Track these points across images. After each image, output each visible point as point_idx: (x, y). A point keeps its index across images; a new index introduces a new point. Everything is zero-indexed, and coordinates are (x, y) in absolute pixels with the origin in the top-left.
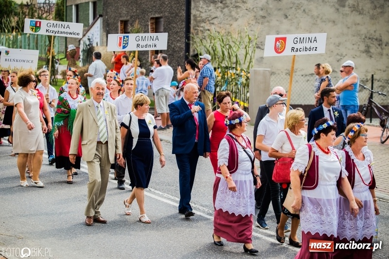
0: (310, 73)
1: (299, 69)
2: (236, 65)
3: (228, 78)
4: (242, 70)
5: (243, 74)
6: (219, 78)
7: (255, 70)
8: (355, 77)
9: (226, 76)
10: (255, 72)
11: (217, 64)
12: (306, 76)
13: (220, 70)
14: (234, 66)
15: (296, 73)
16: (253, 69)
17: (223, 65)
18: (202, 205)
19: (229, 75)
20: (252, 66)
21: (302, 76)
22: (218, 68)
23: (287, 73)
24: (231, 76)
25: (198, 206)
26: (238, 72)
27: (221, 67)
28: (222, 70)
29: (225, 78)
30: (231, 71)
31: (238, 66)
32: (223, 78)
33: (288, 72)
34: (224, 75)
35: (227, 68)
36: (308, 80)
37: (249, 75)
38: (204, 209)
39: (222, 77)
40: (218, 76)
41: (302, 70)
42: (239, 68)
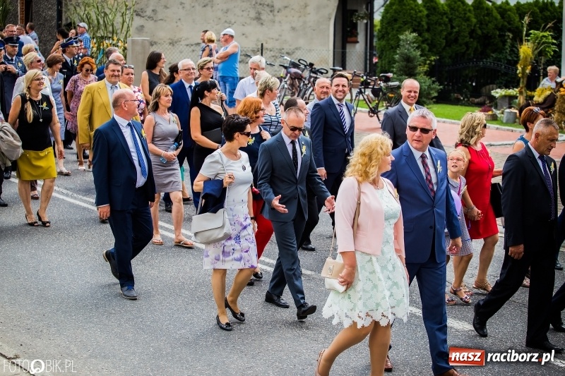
0: (196, 42)
1: (183, 39)
2: (113, 35)
3: (104, 50)
4: (118, 40)
5: (120, 44)
6: (95, 49)
7: (132, 40)
8: (236, 46)
9: (102, 47)
10: (133, 42)
11: (92, 34)
12: (192, 45)
13: (95, 40)
14: (111, 36)
15: (181, 43)
16: (130, 38)
17: (98, 35)
18: (66, 189)
19: (105, 45)
20: (130, 35)
21: (187, 45)
22: (94, 38)
23: (170, 44)
24: (107, 46)
25: (61, 190)
26: (115, 42)
27: (97, 37)
28: (97, 40)
29: (100, 49)
30: (107, 42)
31: (115, 35)
32: (98, 49)
33: (170, 41)
34: (99, 46)
35: (102, 38)
36: (193, 51)
37: (126, 45)
38: (69, 192)
39: (97, 47)
40: (93, 47)
41: (187, 39)
42: (115, 38)
